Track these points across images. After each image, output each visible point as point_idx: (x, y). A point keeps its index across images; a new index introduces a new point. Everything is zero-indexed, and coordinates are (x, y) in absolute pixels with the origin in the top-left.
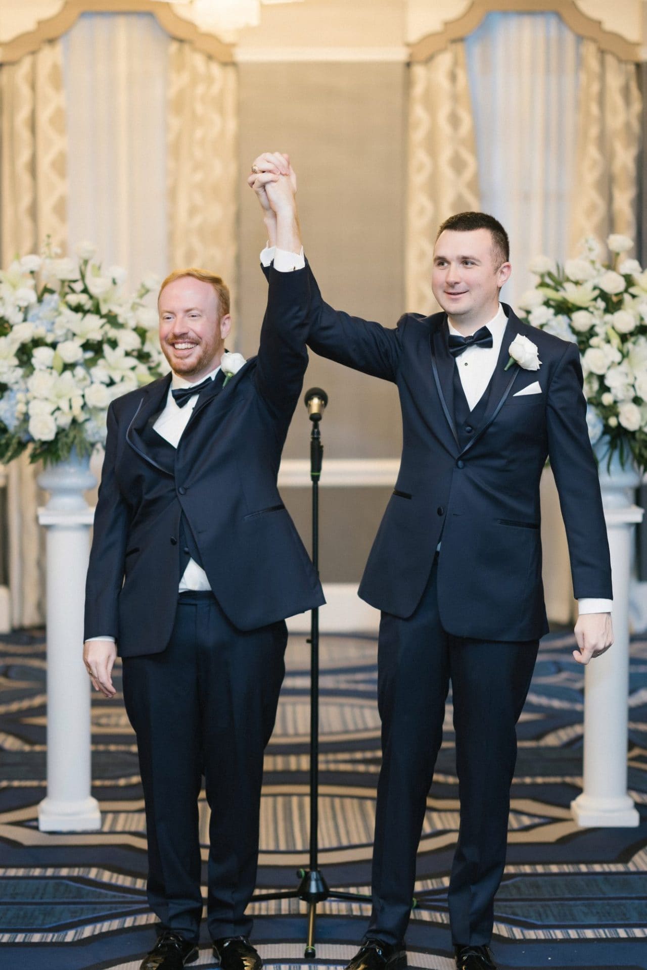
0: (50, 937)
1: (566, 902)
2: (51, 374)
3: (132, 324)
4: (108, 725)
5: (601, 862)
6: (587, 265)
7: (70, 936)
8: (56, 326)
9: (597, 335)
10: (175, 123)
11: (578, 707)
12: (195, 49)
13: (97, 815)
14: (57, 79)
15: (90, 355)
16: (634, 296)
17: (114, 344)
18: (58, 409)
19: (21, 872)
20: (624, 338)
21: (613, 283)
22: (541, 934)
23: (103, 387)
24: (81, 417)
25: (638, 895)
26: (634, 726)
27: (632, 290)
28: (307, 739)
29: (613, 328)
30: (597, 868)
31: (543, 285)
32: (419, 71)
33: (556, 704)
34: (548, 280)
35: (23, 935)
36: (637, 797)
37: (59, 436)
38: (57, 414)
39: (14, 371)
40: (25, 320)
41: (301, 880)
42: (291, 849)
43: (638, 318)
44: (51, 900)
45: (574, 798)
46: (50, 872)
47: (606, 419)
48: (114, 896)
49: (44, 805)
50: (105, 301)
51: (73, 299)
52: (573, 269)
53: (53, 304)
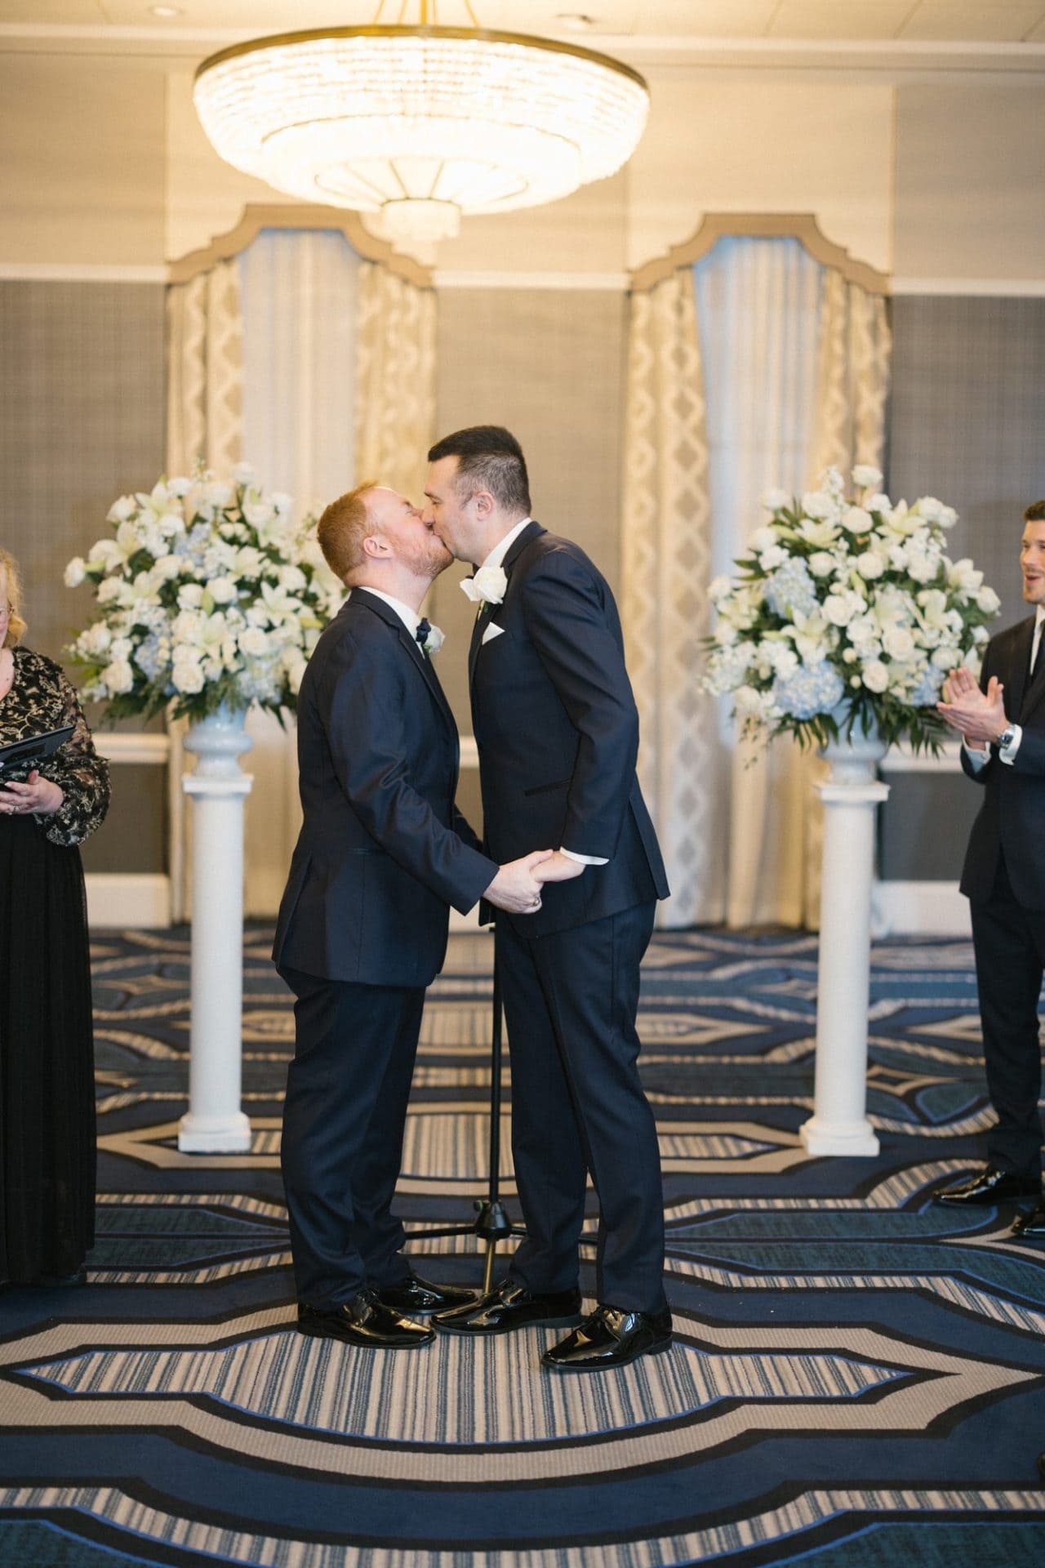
0: (177, 1278)
1: (793, 1244)
2: (199, 615)
3: (296, 560)
4: (270, 1031)
5: (834, 1197)
6: (830, 501)
7: (202, 1277)
8: (206, 560)
9: (838, 580)
10: (364, 354)
11: (809, 1019)
12: (389, 272)
13: (247, 1133)
14: (233, 304)
15: (245, 594)
16: (882, 537)
17: (274, 582)
18: (207, 656)
19: (152, 1199)
20: (870, 585)
21: (858, 522)
22: (763, 1282)
23: (261, 632)
24: (233, 667)
25: (878, 1237)
26: (874, 1041)
27: (880, 530)
28: (489, 1051)
29: (858, 573)
30: (830, 1204)
31: (777, 522)
32: (641, 301)
33: (785, 1015)
34: (782, 518)
35: (146, 1274)
36: (877, 1122)
37: (208, 688)
38: (205, 662)
39: (156, 611)
40: (171, 552)
41: (479, 1213)
42: (472, 1176)
43: (887, 561)
44: (184, 1233)
45: (804, 1122)
46: (186, 1199)
47: (848, 678)
48: (258, 1230)
49: (184, 1120)
50: (265, 532)
51: (228, 530)
52: (812, 503)
53: (204, 535)
